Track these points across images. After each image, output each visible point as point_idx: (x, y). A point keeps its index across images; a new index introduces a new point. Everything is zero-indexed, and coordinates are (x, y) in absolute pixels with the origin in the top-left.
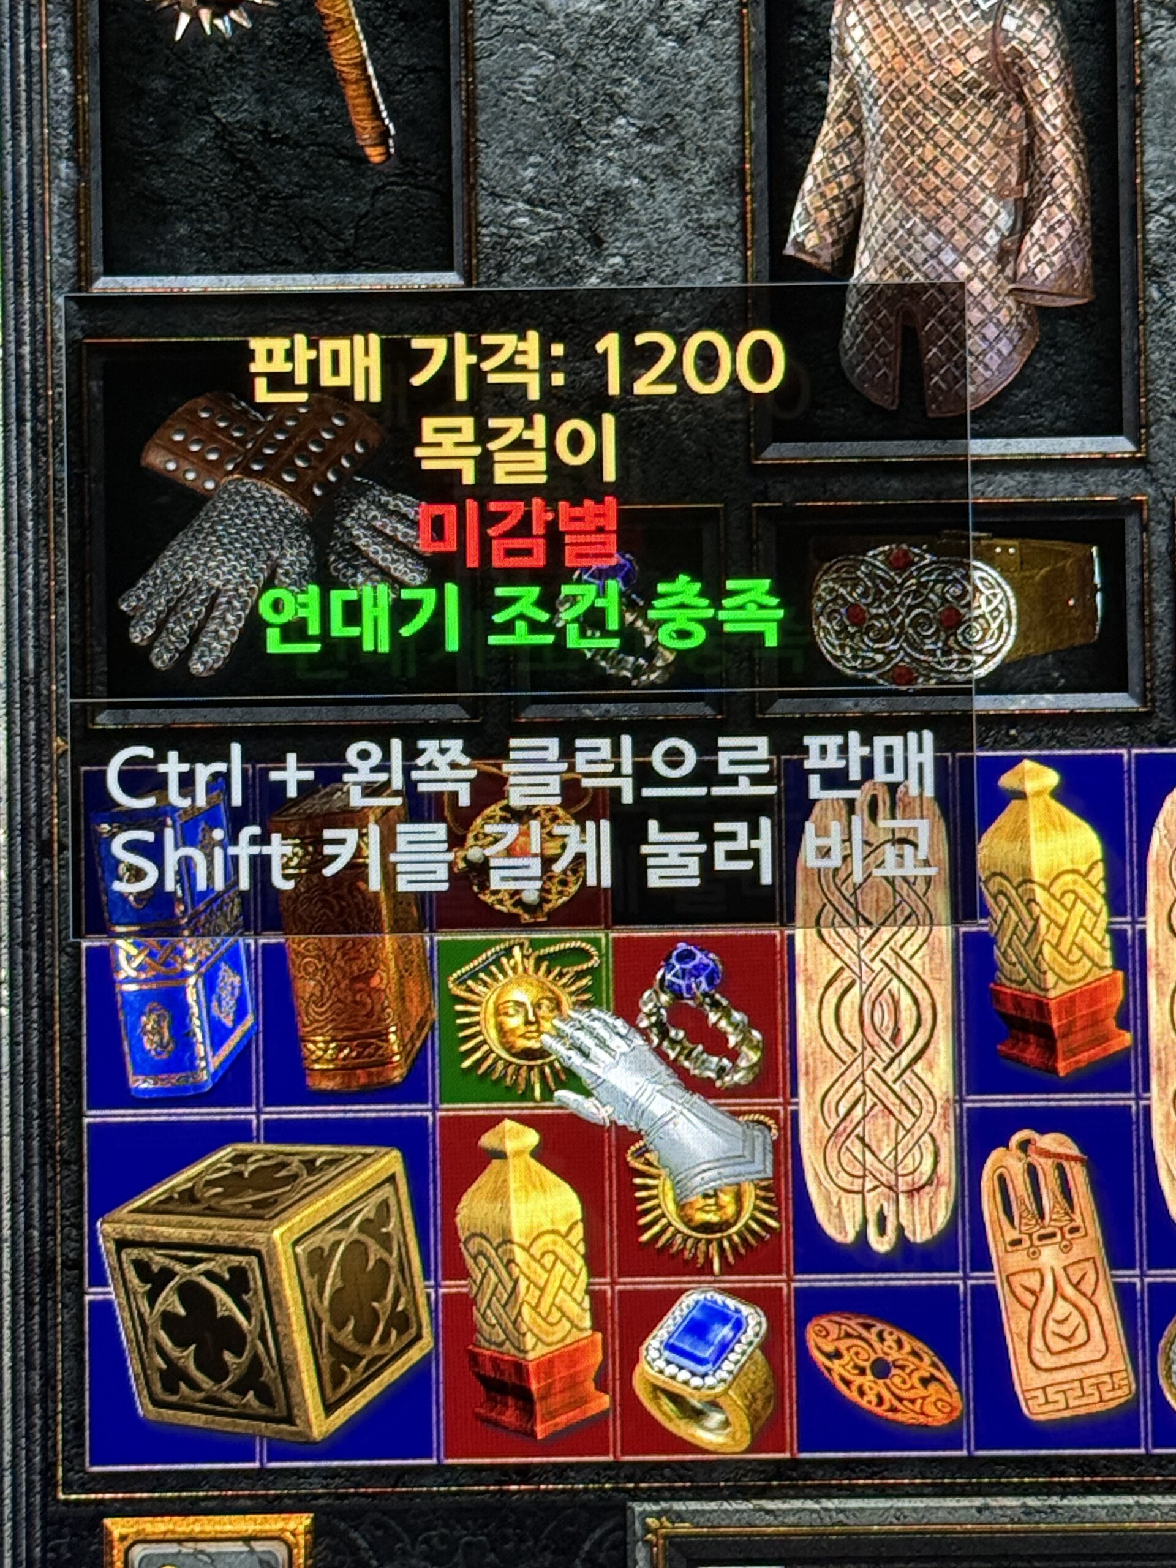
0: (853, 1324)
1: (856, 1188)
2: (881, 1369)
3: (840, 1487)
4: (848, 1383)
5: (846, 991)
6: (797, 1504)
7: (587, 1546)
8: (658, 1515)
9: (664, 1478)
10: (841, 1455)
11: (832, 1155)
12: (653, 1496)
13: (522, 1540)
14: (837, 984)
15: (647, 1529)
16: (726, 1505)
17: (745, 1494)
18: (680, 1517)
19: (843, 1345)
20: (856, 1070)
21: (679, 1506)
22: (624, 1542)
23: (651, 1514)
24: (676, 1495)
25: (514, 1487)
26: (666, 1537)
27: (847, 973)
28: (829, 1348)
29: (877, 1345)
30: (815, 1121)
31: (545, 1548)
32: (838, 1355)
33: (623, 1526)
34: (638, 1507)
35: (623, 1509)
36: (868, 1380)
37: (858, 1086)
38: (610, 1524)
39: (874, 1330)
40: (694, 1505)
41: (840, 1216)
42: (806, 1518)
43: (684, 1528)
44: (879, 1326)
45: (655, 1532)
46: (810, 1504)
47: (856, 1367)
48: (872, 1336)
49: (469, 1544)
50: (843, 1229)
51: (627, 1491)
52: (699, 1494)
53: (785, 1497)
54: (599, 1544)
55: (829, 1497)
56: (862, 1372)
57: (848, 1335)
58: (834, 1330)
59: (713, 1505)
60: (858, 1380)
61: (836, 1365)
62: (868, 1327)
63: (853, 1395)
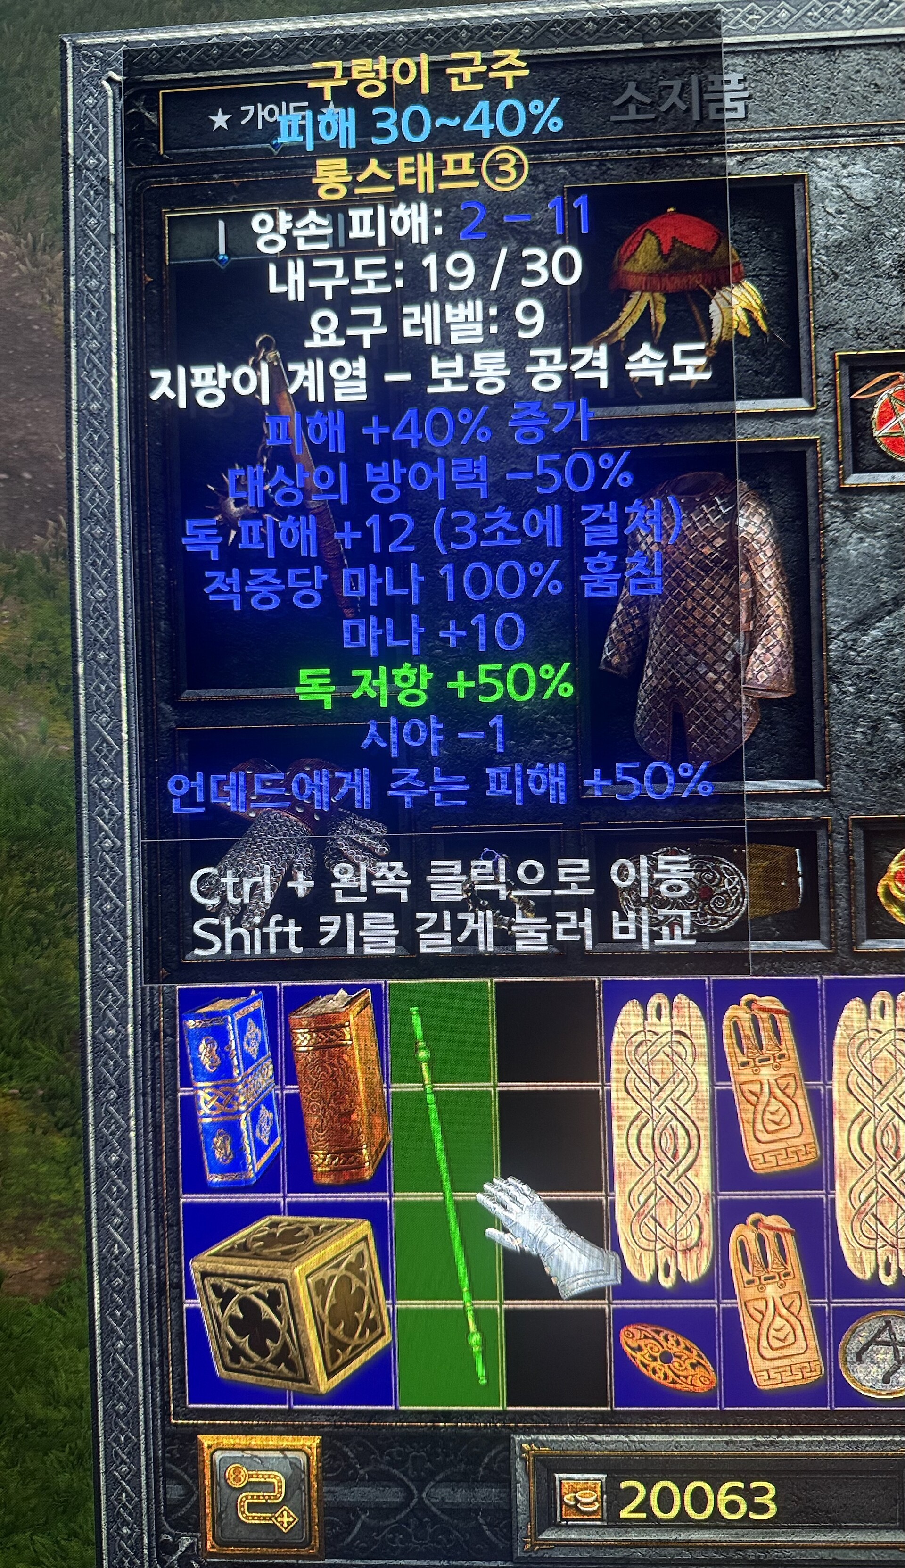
0: (649, 1330)
1: (651, 1248)
2: (667, 1358)
3: (642, 1428)
4: (645, 1366)
5: (644, 1126)
6: (615, 1438)
7: (486, 1460)
8: (530, 1443)
9: (533, 1421)
10: (642, 1409)
11: (636, 1227)
12: (526, 1431)
13: (447, 1455)
14: (638, 1121)
15: (523, 1451)
16: (571, 1438)
17: (583, 1431)
18: (543, 1444)
19: (642, 1343)
20: (650, 1175)
21: (541, 1437)
22: (509, 1459)
23: (526, 1442)
24: (540, 1431)
25: (442, 1424)
26: (534, 1456)
27: (644, 1114)
28: (634, 1345)
29: (664, 1344)
30: (625, 1207)
31: (461, 1460)
32: (640, 1349)
33: (508, 1449)
34: (517, 1438)
35: (508, 1439)
36: (658, 1364)
37: (652, 1185)
38: (500, 1447)
39: (662, 1335)
40: (551, 1437)
41: (641, 1265)
42: (620, 1445)
43: (545, 1450)
44: (665, 1332)
45: (528, 1452)
46: (622, 1438)
47: (651, 1356)
48: (661, 1338)
49: (415, 1457)
50: (643, 1273)
51: (509, 1427)
52: (555, 1431)
53: (607, 1434)
54: (493, 1459)
55: (634, 1434)
56: (655, 1359)
57: (646, 1337)
58: (637, 1335)
59: (563, 1438)
60: (652, 1364)
61: (639, 1355)
62: (658, 1332)
63: (649, 1373)
